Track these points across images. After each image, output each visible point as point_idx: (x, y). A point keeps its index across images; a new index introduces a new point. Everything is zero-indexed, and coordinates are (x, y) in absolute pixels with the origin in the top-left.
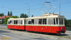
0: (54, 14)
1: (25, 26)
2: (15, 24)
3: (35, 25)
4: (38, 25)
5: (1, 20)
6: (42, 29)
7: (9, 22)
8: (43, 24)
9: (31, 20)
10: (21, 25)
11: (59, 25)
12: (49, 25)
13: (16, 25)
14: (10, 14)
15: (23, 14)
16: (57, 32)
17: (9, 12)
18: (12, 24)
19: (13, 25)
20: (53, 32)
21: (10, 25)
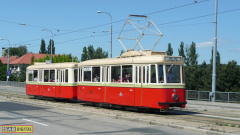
0: (153, 53)
1: (75, 88)
2: (46, 80)
3: (102, 83)
4: (109, 83)
5: (18, 70)
6: (121, 94)
7: (30, 75)
8: (124, 80)
9: (91, 70)
10: (64, 84)
11: (165, 83)
12: (138, 85)
13: (49, 83)
14: (49, 49)
15: (91, 49)
16: (160, 104)
17: (43, 42)
18: (39, 81)
19: (43, 83)
20: (150, 106)
21: (34, 86)
